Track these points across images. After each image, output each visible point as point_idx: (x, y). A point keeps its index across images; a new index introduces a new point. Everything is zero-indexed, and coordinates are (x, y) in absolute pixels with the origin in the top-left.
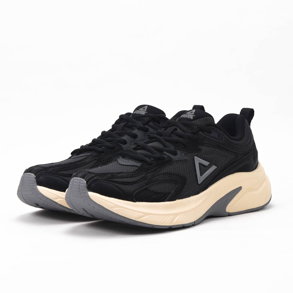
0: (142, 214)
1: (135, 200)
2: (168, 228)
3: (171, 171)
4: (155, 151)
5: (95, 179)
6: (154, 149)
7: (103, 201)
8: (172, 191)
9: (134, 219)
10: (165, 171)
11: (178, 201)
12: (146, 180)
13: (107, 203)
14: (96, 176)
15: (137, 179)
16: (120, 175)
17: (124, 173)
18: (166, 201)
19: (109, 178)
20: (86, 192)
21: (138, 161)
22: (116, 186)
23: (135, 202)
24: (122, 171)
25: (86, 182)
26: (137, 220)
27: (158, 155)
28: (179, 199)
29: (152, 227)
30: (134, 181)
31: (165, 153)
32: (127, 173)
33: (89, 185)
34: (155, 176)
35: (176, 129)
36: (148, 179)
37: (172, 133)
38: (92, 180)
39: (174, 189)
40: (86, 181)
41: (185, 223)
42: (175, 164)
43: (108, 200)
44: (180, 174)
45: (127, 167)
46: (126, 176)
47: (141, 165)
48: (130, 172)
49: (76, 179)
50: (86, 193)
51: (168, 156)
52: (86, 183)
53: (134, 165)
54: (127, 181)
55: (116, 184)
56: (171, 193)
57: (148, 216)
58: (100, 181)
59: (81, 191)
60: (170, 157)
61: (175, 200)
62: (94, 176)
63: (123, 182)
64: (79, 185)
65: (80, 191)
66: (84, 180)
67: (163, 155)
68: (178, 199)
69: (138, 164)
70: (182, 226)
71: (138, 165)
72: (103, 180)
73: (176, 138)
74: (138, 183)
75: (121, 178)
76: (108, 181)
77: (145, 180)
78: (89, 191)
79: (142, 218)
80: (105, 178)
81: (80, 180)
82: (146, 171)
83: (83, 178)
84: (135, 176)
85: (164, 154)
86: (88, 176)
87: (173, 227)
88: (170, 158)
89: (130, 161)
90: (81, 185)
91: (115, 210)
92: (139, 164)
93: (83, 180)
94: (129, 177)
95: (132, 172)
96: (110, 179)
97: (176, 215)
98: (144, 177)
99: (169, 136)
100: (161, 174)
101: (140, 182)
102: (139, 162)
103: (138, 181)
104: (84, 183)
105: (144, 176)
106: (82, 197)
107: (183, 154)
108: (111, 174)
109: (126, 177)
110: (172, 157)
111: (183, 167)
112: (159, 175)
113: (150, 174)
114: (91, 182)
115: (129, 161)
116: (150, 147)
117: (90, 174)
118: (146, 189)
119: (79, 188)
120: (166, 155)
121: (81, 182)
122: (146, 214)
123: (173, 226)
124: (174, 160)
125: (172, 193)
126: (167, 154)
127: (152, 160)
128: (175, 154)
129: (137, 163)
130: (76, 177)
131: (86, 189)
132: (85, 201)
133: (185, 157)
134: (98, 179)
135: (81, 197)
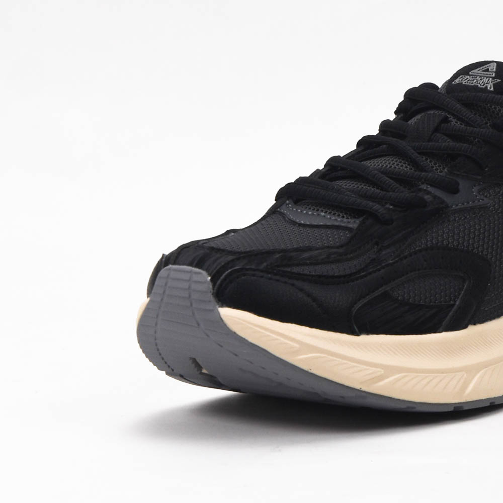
0: (381, 372)
1: (357, 330)
2: (451, 409)
3: (445, 243)
4: (395, 184)
5: (237, 268)
6: (389, 177)
7: (268, 333)
8: (455, 301)
9: (357, 387)
10: (431, 241)
11: (472, 330)
12: (383, 268)
13: (277, 339)
14: (238, 259)
15: (355, 266)
16: (306, 255)
17: (317, 249)
18: (441, 329)
19: (278, 266)
20: (211, 308)
21: (346, 214)
22: (301, 290)
23: (358, 335)
24: (307, 244)
25: (209, 278)
26: (364, 388)
27: (405, 193)
28: (475, 324)
29: (408, 408)
30: (348, 272)
31: (424, 187)
32: (323, 248)
33: (221, 285)
34: (406, 257)
35: (445, 120)
36: (388, 265)
37: (436, 130)
38: (230, 270)
39: (459, 294)
40: (210, 274)
41: (496, 396)
42: (455, 220)
43: (280, 331)
44: (472, 250)
45: (316, 230)
46: (323, 257)
47: (360, 225)
48: (332, 247)
49: (175, 270)
50: (212, 311)
51: (435, 197)
52: (211, 280)
53: (337, 224)
54: (331, 273)
55: (299, 283)
56: (453, 305)
57: (397, 376)
58: (254, 275)
59: (194, 306)
60: (439, 198)
61: (465, 327)
62: (233, 260)
63: (320, 276)
64: (189, 288)
65: (191, 305)
66: (204, 273)
67: (420, 194)
68: (472, 324)
69: (349, 222)
70: (489, 404)
71: (350, 226)
72: (262, 271)
73: (448, 143)
74: (362, 277)
75: (311, 264)
76: (275, 274)
77: (379, 270)
78: (222, 306)
79: (381, 383)
80: (265, 264)
81: (191, 272)
82: (377, 243)
83: (199, 265)
84: (349, 256)
85: (420, 190)
86: (215, 261)
87: (466, 408)
88: (443, 202)
89: (323, 214)
90: (194, 286)
91: (301, 360)
92: (352, 221)
93: (199, 273)
94: (332, 262)
95: (338, 247)
96: (282, 269)
97: (472, 370)
98: (374, 259)
99: (430, 140)
100: (420, 251)
101: (365, 276)
102: (350, 215)
103: (359, 272)
104: (206, 282)
105: (374, 256)
106: (199, 325)
107: (475, 189)
108: (279, 253)
109: (324, 262)
110: (445, 199)
111: (479, 230)
112: (415, 253)
113: (389, 250)
114: (225, 279)
115: (319, 215)
116: (376, 172)
117: (218, 255)
118: (386, 295)
119: (190, 296)
120: (429, 193)
121: (196, 278)
122: (391, 370)
123: (464, 403)
124: (452, 207)
125: (455, 307)
126: (430, 189)
127: (389, 209)
128: (453, 190)
129: (345, 220)
130: (174, 263)
131: (212, 298)
132: (208, 336)
133: (483, 200)
134: (247, 270)
135: (196, 325)
